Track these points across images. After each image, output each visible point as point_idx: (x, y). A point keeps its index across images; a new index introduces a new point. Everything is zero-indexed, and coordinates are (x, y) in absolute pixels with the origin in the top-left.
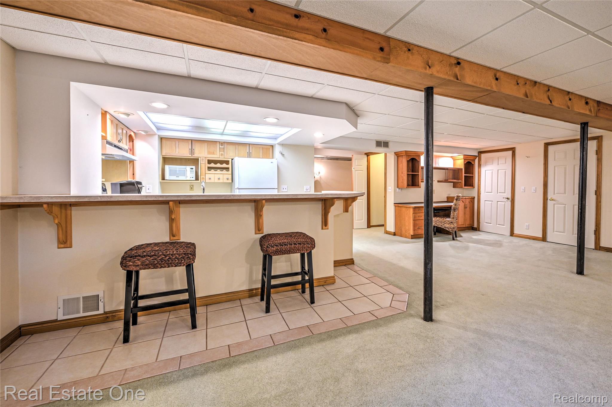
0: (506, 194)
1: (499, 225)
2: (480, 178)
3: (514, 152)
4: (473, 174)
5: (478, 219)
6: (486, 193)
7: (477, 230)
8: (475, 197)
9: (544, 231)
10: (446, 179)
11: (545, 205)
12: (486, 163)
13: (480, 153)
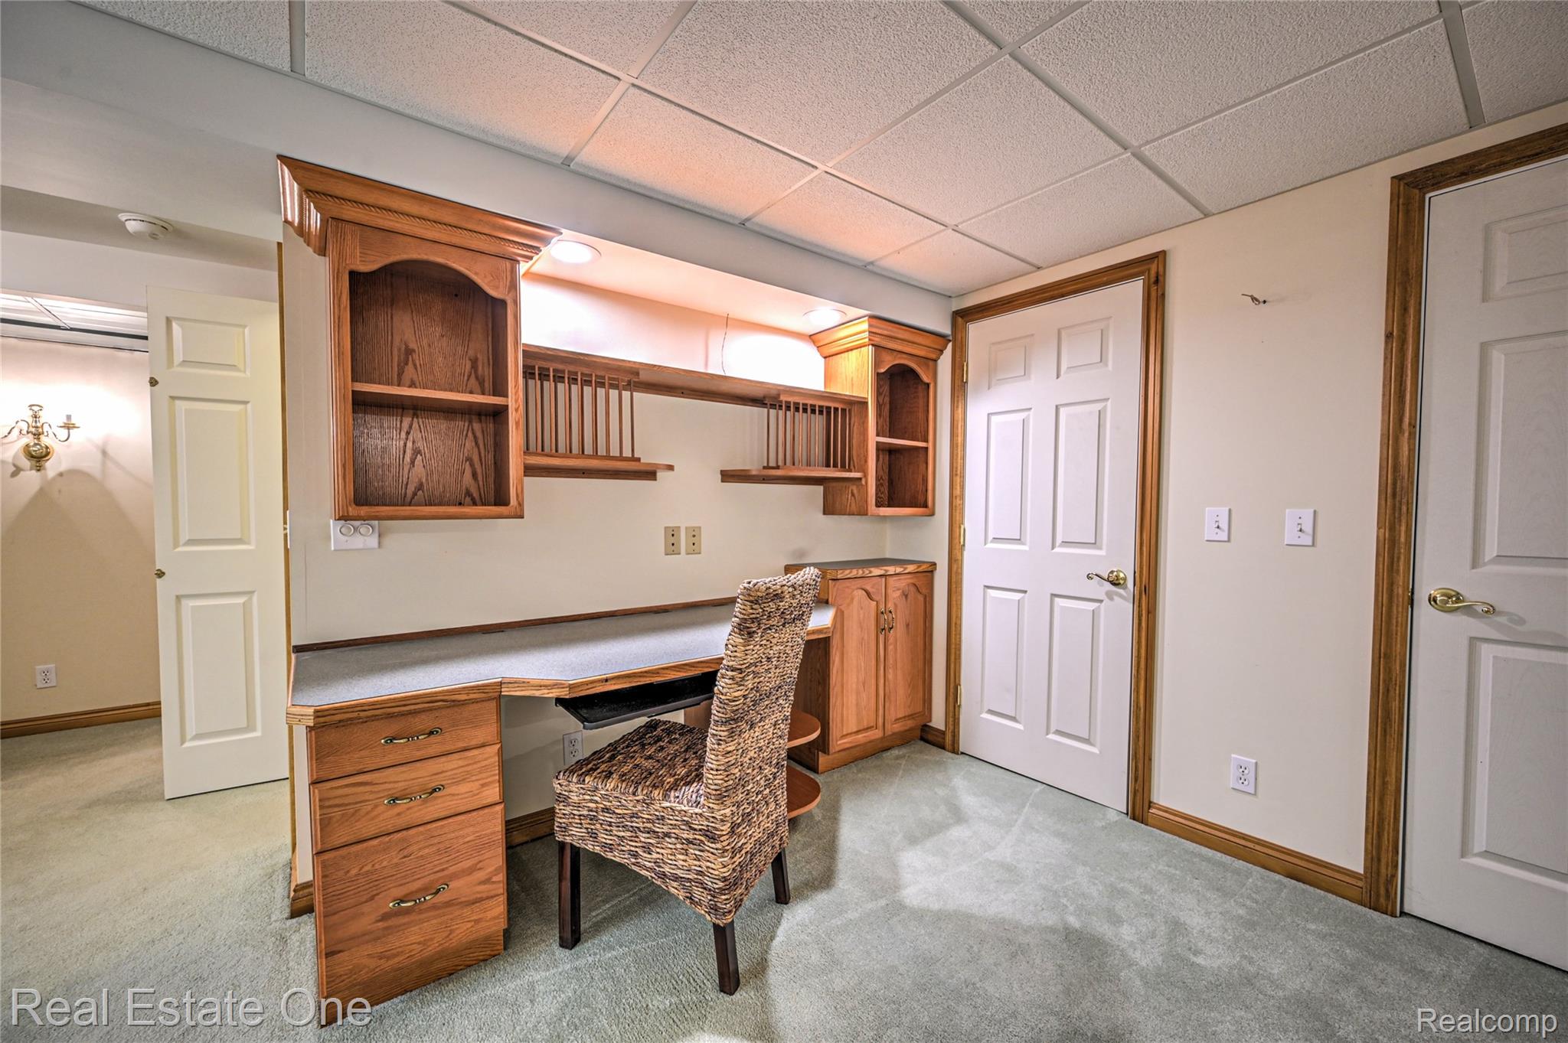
0: (1102, 553)
1: (1059, 732)
2: (964, 458)
3: (1157, 282)
4: (926, 441)
5: (952, 685)
6: (990, 545)
7: (943, 748)
8: (934, 564)
9: (1380, 836)
10: (772, 464)
11: (1389, 645)
12: (993, 374)
13: (963, 316)
